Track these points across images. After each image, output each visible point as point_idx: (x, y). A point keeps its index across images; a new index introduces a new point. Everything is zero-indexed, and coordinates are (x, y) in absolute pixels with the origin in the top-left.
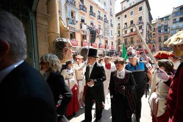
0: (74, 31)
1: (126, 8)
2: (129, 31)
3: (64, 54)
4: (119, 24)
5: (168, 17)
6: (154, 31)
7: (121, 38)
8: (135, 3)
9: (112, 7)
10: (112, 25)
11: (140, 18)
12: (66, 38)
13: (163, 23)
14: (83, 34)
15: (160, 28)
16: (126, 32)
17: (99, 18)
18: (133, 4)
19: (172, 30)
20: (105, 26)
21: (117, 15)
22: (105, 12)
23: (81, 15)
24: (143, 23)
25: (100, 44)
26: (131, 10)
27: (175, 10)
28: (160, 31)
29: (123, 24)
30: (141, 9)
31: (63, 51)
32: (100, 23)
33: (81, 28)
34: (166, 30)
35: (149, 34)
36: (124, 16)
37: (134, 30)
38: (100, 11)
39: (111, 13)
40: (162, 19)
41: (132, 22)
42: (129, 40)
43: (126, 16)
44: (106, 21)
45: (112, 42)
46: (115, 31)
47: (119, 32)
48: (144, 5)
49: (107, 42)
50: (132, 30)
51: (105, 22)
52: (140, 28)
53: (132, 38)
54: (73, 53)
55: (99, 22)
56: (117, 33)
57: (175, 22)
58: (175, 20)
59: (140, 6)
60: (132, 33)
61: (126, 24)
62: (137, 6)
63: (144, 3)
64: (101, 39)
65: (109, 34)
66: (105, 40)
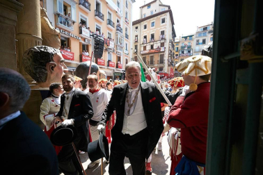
0: (67, 37)
1: (147, 16)
2: (148, 47)
3: (49, 72)
4: (137, 36)
5: (191, 36)
6: (177, 51)
7: (138, 56)
8: (157, 12)
9: (128, 10)
10: (127, 36)
11: (163, 33)
12: (54, 46)
13: (187, 43)
14: (83, 42)
15: (183, 48)
16: (145, 48)
17: (110, 22)
18: (154, 13)
19: (195, 52)
20: (117, 35)
21: (134, 23)
22: (117, 16)
23: (81, 13)
24: (165, 39)
25: (109, 61)
26: (152, 20)
27: (199, 30)
28: (183, 52)
29: (142, 37)
30: (163, 21)
31: (48, 68)
32: (111, 30)
33: (81, 32)
34: (189, 52)
35: (171, 55)
36: (143, 27)
37: (155, 47)
38: (110, 12)
39: (126, 18)
40: (186, 38)
41: (153, 36)
42: (148, 59)
43: (145, 27)
44: (119, 29)
45: (127, 60)
46: (131, 45)
47: (136, 47)
48: (167, 16)
49: (119, 59)
50: (152, 47)
51: (117, 30)
52: (162, 45)
53: (152, 57)
54: (65, 72)
55: (109, 29)
56: (134, 48)
57: (198, 43)
58: (198, 41)
59: (163, 16)
60: (152, 51)
61: (145, 37)
62: (159, 16)
63: (168, 14)
64: (111, 54)
65: (122, 48)
66: (117, 56)
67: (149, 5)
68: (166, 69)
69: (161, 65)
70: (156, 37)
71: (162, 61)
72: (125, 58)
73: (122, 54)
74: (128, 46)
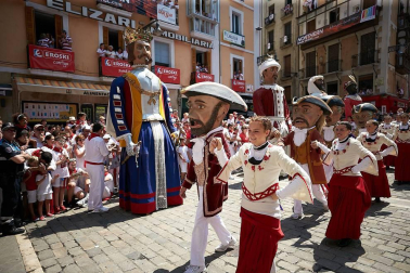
2: (322, 21)
7: (292, 52)
42: (323, 55)
45: (236, 61)
50: (334, 16)
53: (334, 50)
64: (168, 45)
65: (213, 25)
66: (193, 50)
68: (385, 83)
69: (366, 70)
71: (368, 56)
72: (232, 56)
73: (215, 43)
74: (242, 21)
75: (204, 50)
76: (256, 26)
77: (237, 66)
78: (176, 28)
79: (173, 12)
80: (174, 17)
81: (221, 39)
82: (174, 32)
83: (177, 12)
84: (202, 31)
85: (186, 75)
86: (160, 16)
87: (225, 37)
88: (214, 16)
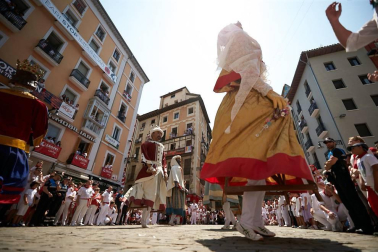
2: (167, 147)
9: (132, 85)
10: (122, 117)
20: (92, 102)
22: (104, 78)
26: (175, 111)
30: (191, 111)
36: (162, 119)
37: (177, 147)
38: (88, 65)
39: (126, 92)
41: (175, 131)
43: (165, 120)
44: (101, 96)
46: (130, 135)
48: (196, 106)
50: (173, 147)
51: (97, 95)
52: (189, 143)
55: (71, 83)
59: (191, 106)
60: (173, 152)
62: (185, 106)
63: (197, 103)
64: (59, 130)
65: (100, 128)
66: (79, 139)
67: (172, 94)
68: (195, 187)
70: (180, 132)
71: (188, 170)
72: (108, 152)
73: (98, 140)
74: (121, 133)
75: (88, 142)
76: (130, 138)
77: (110, 159)
78: (72, 121)
79: (74, 111)
80: (73, 114)
81: (103, 138)
82: (69, 123)
83: (76, 112)
84: (91, 128)
85: (65, 154)
86: (61, 109)
87: (106, 139)
88: (102, 124)
